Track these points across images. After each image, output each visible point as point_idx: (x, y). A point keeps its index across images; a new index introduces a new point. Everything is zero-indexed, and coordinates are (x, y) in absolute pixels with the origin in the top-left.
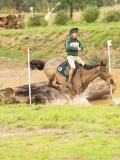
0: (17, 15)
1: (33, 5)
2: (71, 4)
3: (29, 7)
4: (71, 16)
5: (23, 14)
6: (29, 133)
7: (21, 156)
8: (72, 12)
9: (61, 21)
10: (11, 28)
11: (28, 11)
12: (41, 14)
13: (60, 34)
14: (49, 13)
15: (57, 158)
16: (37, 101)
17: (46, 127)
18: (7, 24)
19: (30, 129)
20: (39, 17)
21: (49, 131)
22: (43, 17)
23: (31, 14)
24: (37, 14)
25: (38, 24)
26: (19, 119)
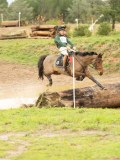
1: (79, 17)
2: (113, 16)
3: (75, 18)
4: (113, 27)
5: (69, 25)
7: (66, 155)
8: (114, 23)
9: (104, 32)
11: (73, 22)
13: (103, 43)
14: (93, 24)
16: (81, 105)
17: (88, 129)
19: (74, 131)
20: (83, 28)
21: (91, 132)
22: (87, 27)
23: (77, 25)
24: (81, 25)
25: (82, 35)
26: (64, 121)
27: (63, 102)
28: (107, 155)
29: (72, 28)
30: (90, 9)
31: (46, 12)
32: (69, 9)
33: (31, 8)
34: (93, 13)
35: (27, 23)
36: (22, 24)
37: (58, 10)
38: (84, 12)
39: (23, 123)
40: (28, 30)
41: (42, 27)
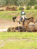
0: (15, 7)
1: (20, 4)
2: (31, 4)
3: (19, 5)
4: (31, 7)
5: (17, 7)
6: (19, 40)
7: (16, 47)
8: (31, 6)
9: (28, 9)
10: (14, 10)
11: (18, 6)
12: (22, 7)
13: (28, 12)
14: (25, 7)
15: (26, 47)
16: (21, 31)
17: (23, 39)
18: (13, 9)
19: (19, 39)
21: (24, 40)
23: (20, 7)
26: (16, 36)
27: (15, 30)
28: (29, 47)
29: (18, 8)
30: (24, 2)
31: (10, 3)
32: (17, 2)
33: (6, 2)
34: (25, 3)
35: (4, 6)
36: (3, 6)
37: (14, 2)
38: (22, 3)
39: (3, 37)
40: (5, 8)
41: (9, 7)
